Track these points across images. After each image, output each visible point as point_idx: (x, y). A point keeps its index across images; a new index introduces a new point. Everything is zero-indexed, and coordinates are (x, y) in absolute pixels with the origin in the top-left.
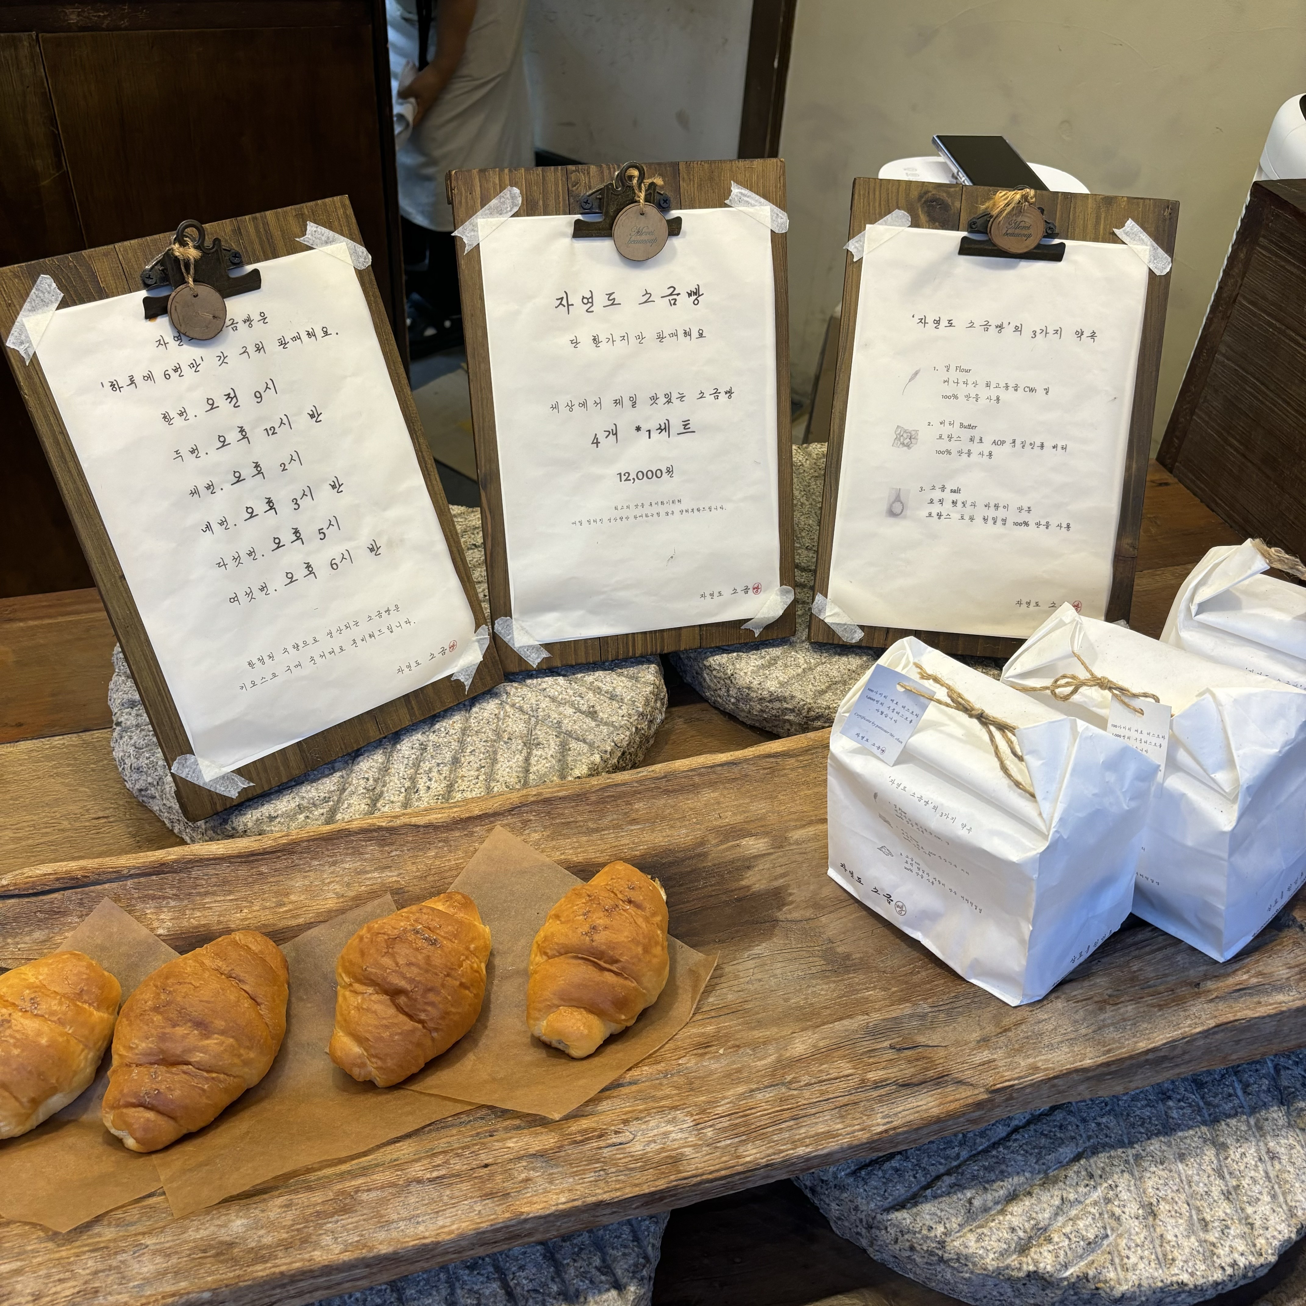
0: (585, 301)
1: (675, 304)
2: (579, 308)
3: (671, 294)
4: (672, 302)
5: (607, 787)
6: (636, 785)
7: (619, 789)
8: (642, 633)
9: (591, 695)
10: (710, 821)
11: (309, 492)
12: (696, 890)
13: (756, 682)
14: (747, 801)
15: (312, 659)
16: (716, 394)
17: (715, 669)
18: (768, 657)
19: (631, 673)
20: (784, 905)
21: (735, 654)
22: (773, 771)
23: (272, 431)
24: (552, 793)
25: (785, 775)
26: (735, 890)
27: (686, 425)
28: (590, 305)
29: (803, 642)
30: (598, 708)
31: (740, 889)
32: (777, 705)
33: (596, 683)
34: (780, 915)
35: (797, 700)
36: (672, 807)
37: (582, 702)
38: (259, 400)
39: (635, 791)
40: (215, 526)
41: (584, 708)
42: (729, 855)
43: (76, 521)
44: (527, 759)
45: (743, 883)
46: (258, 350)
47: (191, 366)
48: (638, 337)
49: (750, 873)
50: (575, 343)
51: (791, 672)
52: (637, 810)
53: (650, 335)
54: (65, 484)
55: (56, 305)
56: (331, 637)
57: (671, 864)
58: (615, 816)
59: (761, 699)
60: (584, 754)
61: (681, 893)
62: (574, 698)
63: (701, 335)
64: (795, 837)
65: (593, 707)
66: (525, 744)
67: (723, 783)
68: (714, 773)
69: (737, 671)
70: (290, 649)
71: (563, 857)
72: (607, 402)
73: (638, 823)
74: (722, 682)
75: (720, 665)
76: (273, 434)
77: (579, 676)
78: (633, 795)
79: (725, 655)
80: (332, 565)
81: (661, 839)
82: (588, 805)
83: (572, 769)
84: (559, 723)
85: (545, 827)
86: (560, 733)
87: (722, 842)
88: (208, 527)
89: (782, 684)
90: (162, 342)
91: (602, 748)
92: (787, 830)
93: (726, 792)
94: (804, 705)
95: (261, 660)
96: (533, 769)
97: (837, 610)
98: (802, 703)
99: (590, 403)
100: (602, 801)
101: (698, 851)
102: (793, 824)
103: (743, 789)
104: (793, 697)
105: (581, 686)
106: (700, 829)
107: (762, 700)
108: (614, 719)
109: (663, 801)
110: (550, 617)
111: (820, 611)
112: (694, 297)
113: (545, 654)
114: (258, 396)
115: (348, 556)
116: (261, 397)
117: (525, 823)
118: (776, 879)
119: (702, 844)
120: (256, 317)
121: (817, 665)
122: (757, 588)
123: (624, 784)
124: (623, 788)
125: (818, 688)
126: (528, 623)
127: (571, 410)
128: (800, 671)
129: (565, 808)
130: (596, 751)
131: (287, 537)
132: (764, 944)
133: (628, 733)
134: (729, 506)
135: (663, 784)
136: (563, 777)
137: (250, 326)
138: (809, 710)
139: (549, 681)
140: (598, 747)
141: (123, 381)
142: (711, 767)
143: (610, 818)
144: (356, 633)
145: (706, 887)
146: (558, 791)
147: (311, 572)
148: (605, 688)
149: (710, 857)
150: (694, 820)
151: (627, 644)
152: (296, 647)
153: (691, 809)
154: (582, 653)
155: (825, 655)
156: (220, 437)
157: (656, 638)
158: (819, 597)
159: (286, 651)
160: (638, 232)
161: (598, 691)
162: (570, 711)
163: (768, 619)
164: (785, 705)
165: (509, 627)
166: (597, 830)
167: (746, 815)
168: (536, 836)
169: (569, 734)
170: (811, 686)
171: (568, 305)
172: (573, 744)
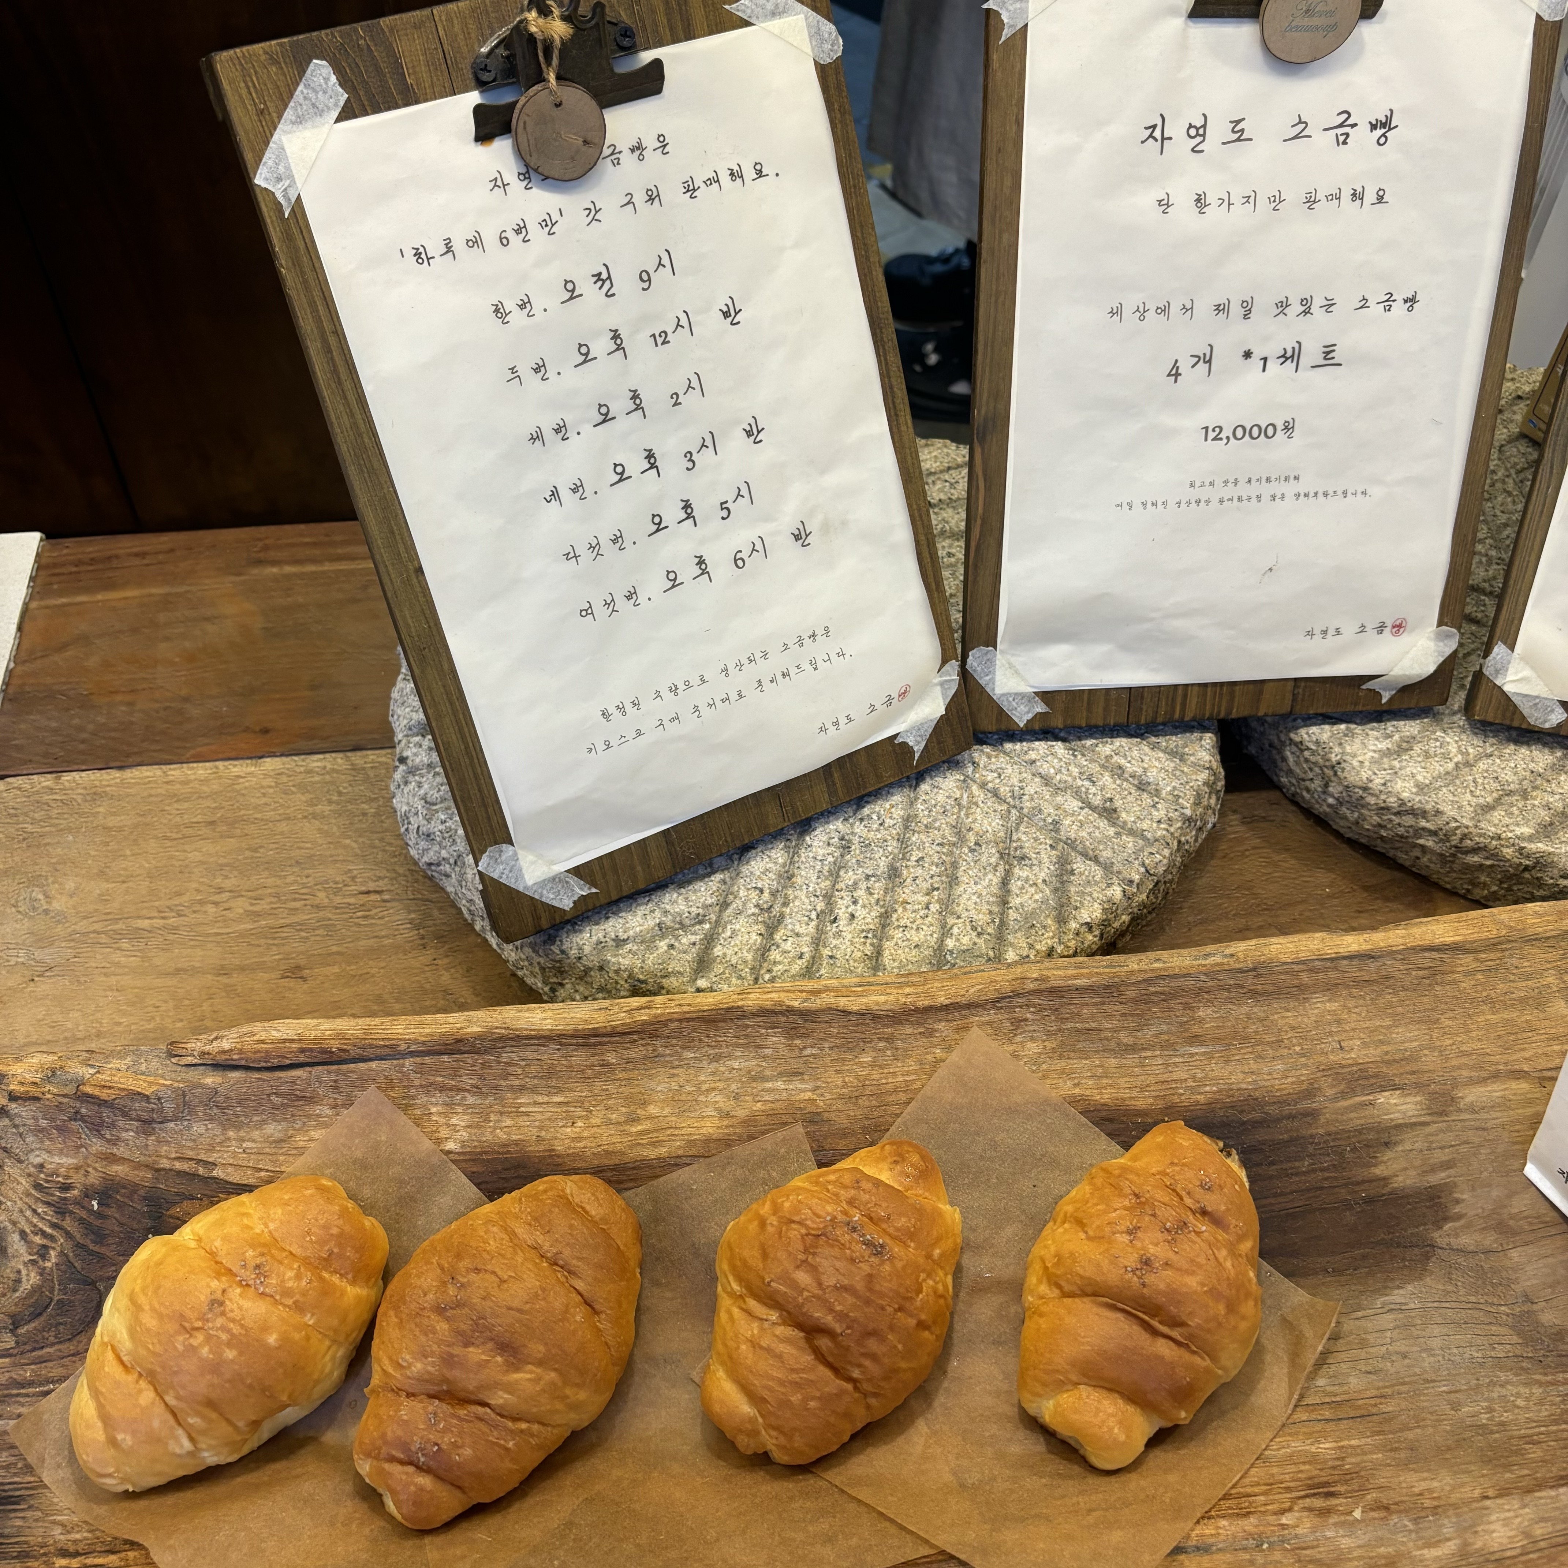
0: (1193, 132)
1: (1345, 143)
2: (1181, 143)
3: (1341, 125)
4: (1342, 139)
5: (1156, 978)
6: (1203, 978)
7: (1174, 983)
8: (1199, 684)
9: (1107, 779)
10: (1323, 1053)
11: (709, 443)
12: (1297, 1174)
13: (1378, 781)
14: (1388, 1022)
15: (696, 709)
16: (1388, 303)
17: (1308, 749)
18: (1396, 737)
19: (1172, 745)
20: (1446, 1219)
21: (1343, 726)
22: (1433, 973)
23: (661, 339)
24: (1065, 978)
25: (1455, 982)
26: (1364, 1182)
27: (1328, 352)
28: (1199, 139)
29: (1454, 713)
30: (1118, 803)
31: (1370, 1181)
32: (1408, 820)
33: (1116, 758)
34: (1440, 1237)
35: (1445, 818)
36: (1261, 1020)
37: (1093, 790)
38: (646, 285)
39: (1201, 988)
40: (564, 493)
41: (1097, 801)
42: (1356, 1120)
43: (352, 477)
44: (1005, 883)
45: (1378, 1171)
46: (651, 199)
47: (544, 224)
48: (1272, 199)
49: (1389, 1154)
50: (1165, 204)
51: (1437, 767)
52: (1202, 1021)
53: (1293, 195)
54: (337, 418)
55: (335, 114)
56: (727, 675)
57: (1257, 1124)
58: (1164, 1027)
59: (1382, 808)
60: (1096, 883)
61: (1271, 1177)
62: (1080, 783)
63: (1380, 199)
64: (1469, 1099)
65: (1111, 800)
66: (1001, 855)
67: (1348, 987)
68: (1336, 968)
69: (1348, 758)
70: (665, 694)
71: (1077, 1091)
72: (1204, 308)
73: (1202, 1043)
74: (1317, 770)
75: (1317, 743)
76: (664, 343)
77: (1089, 742)
78: (1197, 995)
79: (1327, 727)
80: (736, 560)
81: (1241, 1076)
82: (1121, 1003)
83: (1076, 908)
84: (1056, 823)
85: (1049, 1034)
86: (1057, 840)
87: (1343, 1095)
88: (555, 494)
89: (1421, 788)
90: (499, 183)
91: (1125, 874)
92: (1454, 1086)
93: (1351, 1003)
94: (1457, 828)
95: (621, 708)
96: (1015, 901)
97: (1527, 672)
98: (1454, 825)
99: (1175, 309)
100: (1145, 1000)
101: (1305, 1105)
102: (1465, 1073)
103: (1381, 1002)
104: (1438, 813)
105: (1092, 761)
106: (1306, 1066)
107: (1384, 809)
108: (1145, 826)
109: (1245, 1009)
110: (1057, 651)
111: (1497, 672)
112: (1379, 132)
113: (1040, 708)
114: (645, 278)
115: (760, 547)
116: (649, 280)
117: (1018, 1023)
118: (1433, 1170)
119: (1310, 1093)
120: (650, 143)
121: (1478, 758)
122: (1400, 626)
123: (1184, 976)
124: (1182, 982)
125: (1481, 801)
126: (1020, 659)
127: (1142, 318)
128: (1450, 766)
129: (1083, 1005)
130: (1115, 880)
131: (672, 513)
132: (1410, 1287)
133: (1166, 852)
134: (1376, 492)
135: (1249, 981)
136: (1062, 920)
137: (641, 158)
138: (1465, 836)
139: (1040, 747)
140: (1119, 872)
141: (435, 248)
142: (1332, 960)
143: (1154, 1030)
144: (763, 669)
145: (1314, 1171)
146: (1075, 977)
147: (704, 572)
148: (1130, 768)
149: (1322, 1120)
150: (1298, 1049)
151: (1174, 700)
152: (674, 690)
153: (1293, 1028)
154: (1099, 710)
155: (1492, 740)
156: (580, 345)
157: (1221, 695)
158: (1499, 650)
159: (658, 694)
160: (1307, 11)
161: (1118, 772)
162: (1075, 804)
163: (1409, 677)
164: (1423, 823)
165: (991, 662)
166: (1134, 1049)
167: (1385, 1048)
168: (1034, 1048)
169: (1071, 844)
170: (1468, 796)
171: (1163, 139)
172: (1079, 865)
